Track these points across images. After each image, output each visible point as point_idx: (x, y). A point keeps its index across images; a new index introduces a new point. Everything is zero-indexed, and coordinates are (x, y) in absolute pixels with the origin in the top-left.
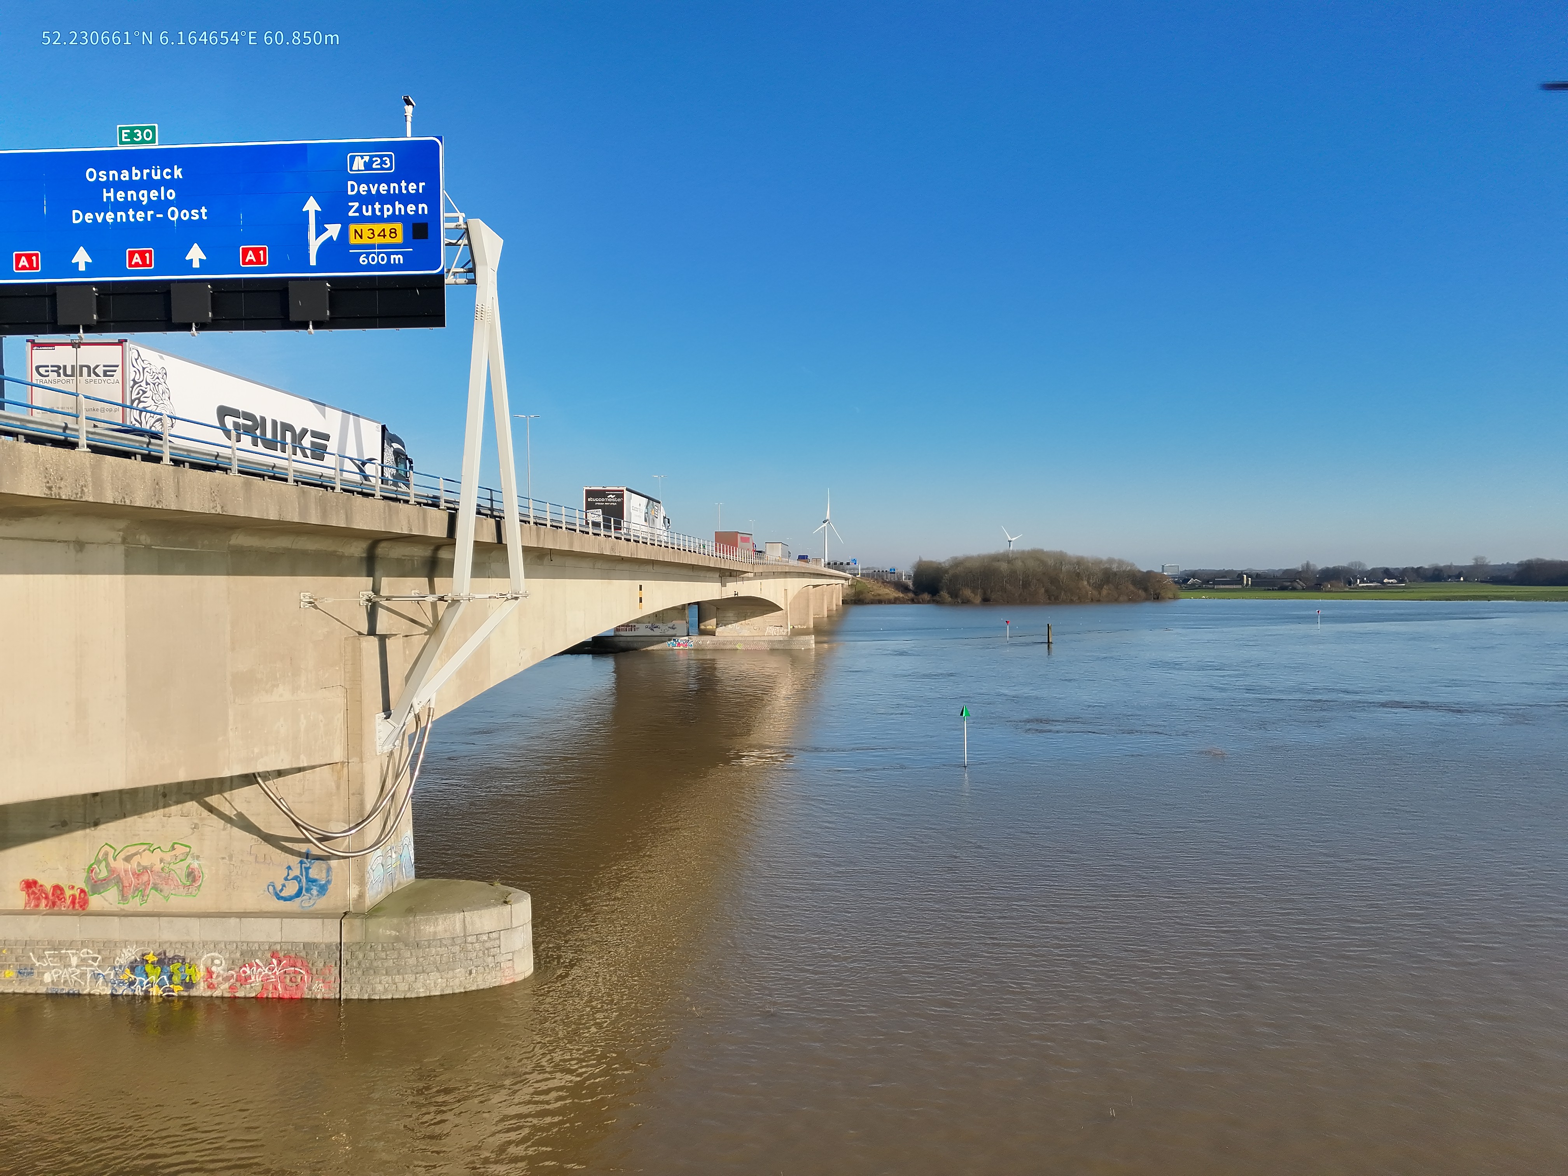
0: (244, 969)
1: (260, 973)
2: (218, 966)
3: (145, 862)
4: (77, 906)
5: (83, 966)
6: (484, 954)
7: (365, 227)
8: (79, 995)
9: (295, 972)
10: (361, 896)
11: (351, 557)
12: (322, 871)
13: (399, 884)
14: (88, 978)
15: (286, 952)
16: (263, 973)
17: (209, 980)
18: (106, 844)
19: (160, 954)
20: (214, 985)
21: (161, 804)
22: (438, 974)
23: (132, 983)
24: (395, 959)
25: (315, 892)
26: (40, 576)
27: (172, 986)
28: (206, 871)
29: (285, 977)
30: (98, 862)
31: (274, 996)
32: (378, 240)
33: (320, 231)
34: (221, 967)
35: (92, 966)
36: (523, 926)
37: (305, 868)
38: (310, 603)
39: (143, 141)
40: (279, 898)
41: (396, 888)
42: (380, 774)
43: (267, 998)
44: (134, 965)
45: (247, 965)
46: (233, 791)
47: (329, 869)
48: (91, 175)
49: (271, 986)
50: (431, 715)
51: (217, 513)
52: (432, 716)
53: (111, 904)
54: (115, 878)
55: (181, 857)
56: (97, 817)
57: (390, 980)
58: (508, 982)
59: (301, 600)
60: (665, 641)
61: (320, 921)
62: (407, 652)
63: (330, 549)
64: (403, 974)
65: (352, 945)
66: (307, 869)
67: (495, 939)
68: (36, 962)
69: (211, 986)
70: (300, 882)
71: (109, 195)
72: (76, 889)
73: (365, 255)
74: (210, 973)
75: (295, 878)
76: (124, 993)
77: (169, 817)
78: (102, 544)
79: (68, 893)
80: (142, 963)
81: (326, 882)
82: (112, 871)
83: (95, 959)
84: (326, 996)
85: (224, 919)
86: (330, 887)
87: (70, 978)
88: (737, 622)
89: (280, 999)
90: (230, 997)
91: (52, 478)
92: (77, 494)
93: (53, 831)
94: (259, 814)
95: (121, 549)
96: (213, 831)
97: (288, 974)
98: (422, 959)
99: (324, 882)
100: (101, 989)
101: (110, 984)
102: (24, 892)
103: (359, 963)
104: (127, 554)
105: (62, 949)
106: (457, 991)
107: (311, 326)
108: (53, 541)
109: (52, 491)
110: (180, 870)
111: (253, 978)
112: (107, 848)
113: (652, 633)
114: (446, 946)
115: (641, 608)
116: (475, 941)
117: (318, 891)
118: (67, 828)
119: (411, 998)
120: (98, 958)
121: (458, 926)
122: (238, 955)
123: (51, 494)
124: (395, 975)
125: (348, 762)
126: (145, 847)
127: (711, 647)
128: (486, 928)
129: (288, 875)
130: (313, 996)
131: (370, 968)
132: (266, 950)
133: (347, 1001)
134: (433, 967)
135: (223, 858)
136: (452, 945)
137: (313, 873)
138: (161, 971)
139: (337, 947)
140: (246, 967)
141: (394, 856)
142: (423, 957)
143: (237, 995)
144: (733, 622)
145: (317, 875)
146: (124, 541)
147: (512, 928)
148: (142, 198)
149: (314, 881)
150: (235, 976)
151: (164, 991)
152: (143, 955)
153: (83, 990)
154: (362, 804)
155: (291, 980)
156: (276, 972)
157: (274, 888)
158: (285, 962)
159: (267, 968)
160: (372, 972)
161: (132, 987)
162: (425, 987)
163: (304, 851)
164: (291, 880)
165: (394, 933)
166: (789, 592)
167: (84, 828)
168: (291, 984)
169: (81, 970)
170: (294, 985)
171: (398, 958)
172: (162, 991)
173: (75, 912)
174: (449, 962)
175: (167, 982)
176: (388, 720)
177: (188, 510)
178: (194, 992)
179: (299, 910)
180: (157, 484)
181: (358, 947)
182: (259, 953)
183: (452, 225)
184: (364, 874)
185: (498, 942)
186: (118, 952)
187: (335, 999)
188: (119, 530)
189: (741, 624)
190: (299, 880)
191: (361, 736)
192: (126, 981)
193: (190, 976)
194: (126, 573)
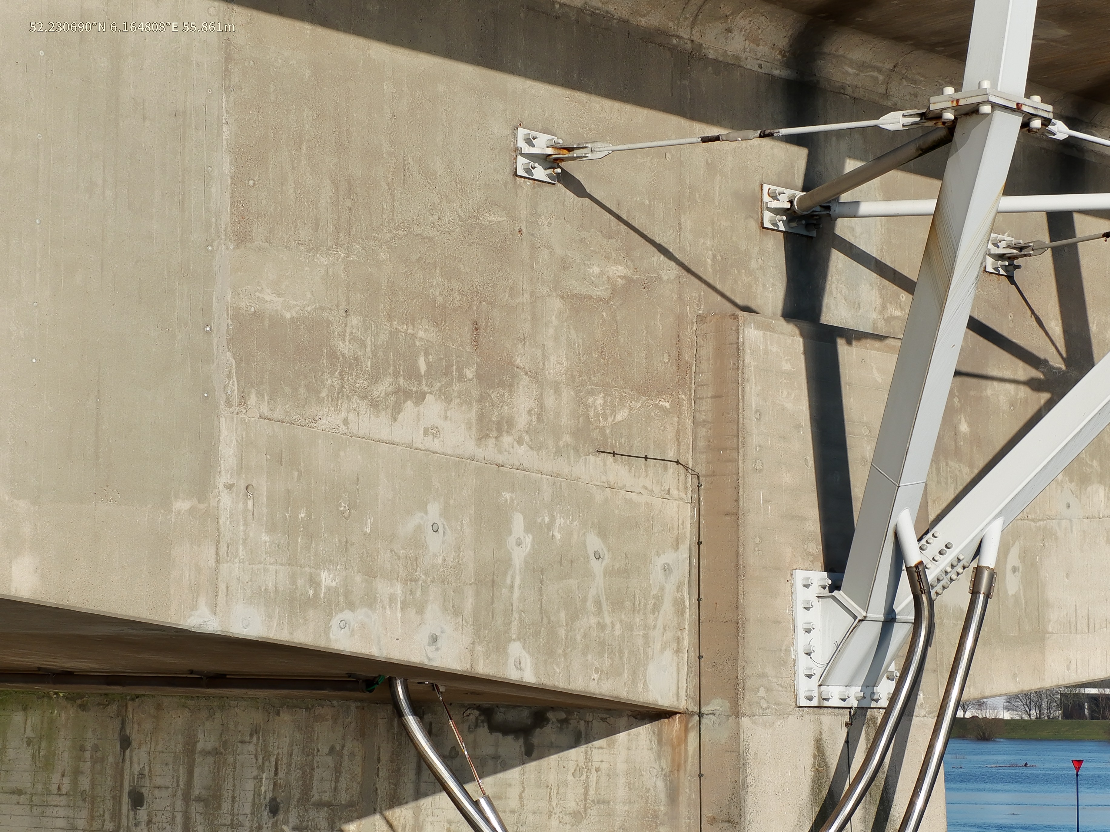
50: (983, 588)
52: (988, 596)
59: (517, 151)
125: (701, 714)
176: (836, 593)
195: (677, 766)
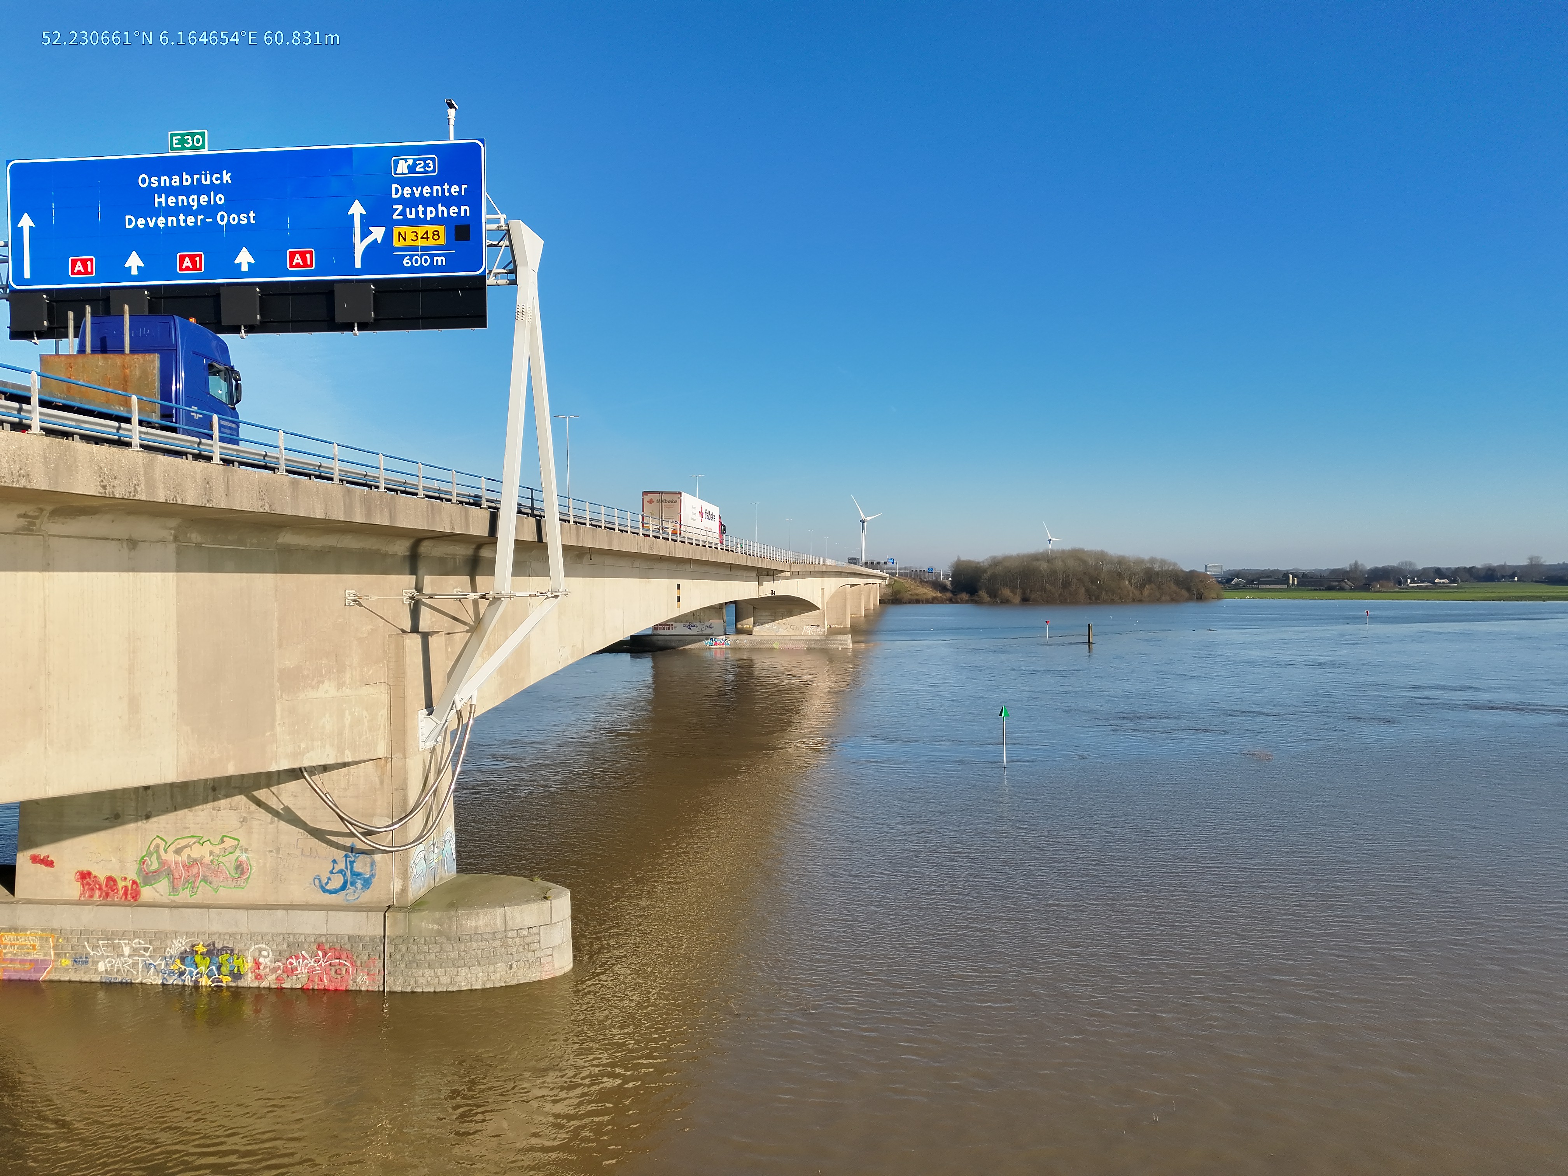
0: (290, 960)
1: (306, 965)
2: (265, 957)
3: (195, 854)
4: (129, 897)
5: (135, 955)
6: (524, 949)
7: (408, 230)
8: (131, 983)
9: (340, 964)
10: (404, 890)
11: (394, 556)
12: (366, 865)
13: (441, 879)
14: (140, 967)
15: (331, 944)
16: (309, 965)
17: (257, 971)
18: (158, 837)
19: (209, 945)
20: (261, 977)
21: (210, 798)
22: (479, 969)
23: (182, 974)
24: (438, 952)
25: (359, 886)
26: (94, 574)
27: (220, 977)
28: (254, 864)
29: (330, 969)
30: (149, 854)
31: (320, 988)
32: (421, 242)
33: (365, 234)
34: (269, 959)
35: (143, 956)
36: (562, 921)
37: (350, 862)
38: (355, 600)
39: (193, 147)
40: (325, 891)
41: (438, 882)
42: (422, 770)
43: (313, 989)
44: (185, 955)
45: (293, 957)
46: (280, 785)
47: (373, 863)
48: (144, 181)
49: (317, 978)
50: (473, 711)
51: (265, 511)
52: (474, 713)
53: (162, 896)
54: (166, 870)
55: (230, 850)
56: (149, 810)
57: (433, 974)
58: (548, 977)
59: (346, 598)
60: (703, 640)
61: (365, 914)
62: (449, 650)
63: (374, 548)
64: (445, 967)
65: (396, 938)
66: (352, 863)
67: (535, 935)
68: (91, 951)
69: (258, 977)
70: (345, 875)
71: (160, 200)
72: (128, 880)
73: (408, 257)
74: (257, 964)
75: (341, 871)
76: (175, 983)
77: (219, 811)
78: (154, 542)
79: (121, 884)
80: (192, 954)
81: (370, 875)
82: (162, 863)
83: (146, 950)
84: (370, 988)
85: (271, 911)
86: (374, 880)
87: (123, 967)
88: (773, 621)
89: (326, 991)
90: (277, 988)
91: (106, 477)
92: (130, 493)
93: (107, 823)
94: (305, 809)
95: (172, 547)
96: (261, 825)
97: (334, 966)
98: (464, 953)
99: (368, 876)
100: (153, 978)
101: (161, 974)
102: (79, 883)
103: (403, 956)
104: (179, 552)
105: (115, 939)
106: (498, 985)
107: (356, 328)
108: (107, 539)
109: (106, 489)
110: (229, 863)
111: (299, 969)
112: (158, 841)
113: (688, 632)
114: (487, 940)
115: (678, 606)
116: (515, 935)
117: (363, 885)
118: (120, 820)
119: (453, 992)
120: (149, 948)
121: (499, 921)
122: (285, 946)
123: (105, 493)
124: (438, 968)
125: (392, 758)
126: (195, 840)
127: (748, 646)
128: (526, 923)
129: (334, 868)
130: (358, 989)
131: (414, 962)
132: (312, 942)
133: (391, 993)
134: (474, 961)
135: (271, 851)
136: (493, 940)
137: (357, 867)
138: (210, 962)
139: (381, 940)
140: (292, 958)
141: (436, 851)
142: (464, 951)
143: (284, 986)
144: (769, 621)
145: (362, 868)
146: (176, 539)
147: (551, 923)
148: (192, 203)
149: (359, 874)
150: (282, 967)
151: (213, 982)
152: (193, 946)
153: (137, 979)
154: (405, 799)
155: (336, 972)
156: (321, 964)
157: (320, 881)
158: (330, 954)
159: (313, 960)
160: (415, 965)
161: (183, 978)
162: (466, 981)
163: (349, 845)
164: (337, 873)
165: (436, 927)
166: (826, 591)
167: (136, 820)
168: (336, 976)
169: (133, 960)
170: (339, 977)
171: (440, 952)
172: (211, 981)
173: (127, 903)
174: (490, 956)
175: (216, 973)
176: (430, 716)
177: (237, 509)
178: (242, 983)
179: (344, 903)
180: (208, 483)
181: (402, 940)
182: (305, 945)
183: (494, 226)
184: (407, 869)
185: (537, 937)
186: (169, 943)
187: (379, 991)
188: (171, 529)
189: (778, 623)
190: (344, 873)
191: (404, 732)
192: (176, 971)
193: (238, 967)
194: (177, 571)
195: (383, 774)
